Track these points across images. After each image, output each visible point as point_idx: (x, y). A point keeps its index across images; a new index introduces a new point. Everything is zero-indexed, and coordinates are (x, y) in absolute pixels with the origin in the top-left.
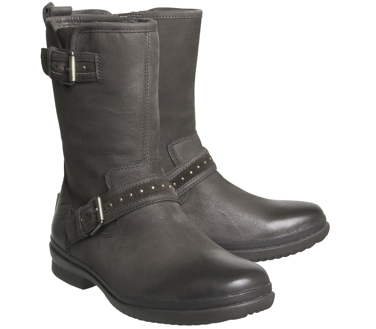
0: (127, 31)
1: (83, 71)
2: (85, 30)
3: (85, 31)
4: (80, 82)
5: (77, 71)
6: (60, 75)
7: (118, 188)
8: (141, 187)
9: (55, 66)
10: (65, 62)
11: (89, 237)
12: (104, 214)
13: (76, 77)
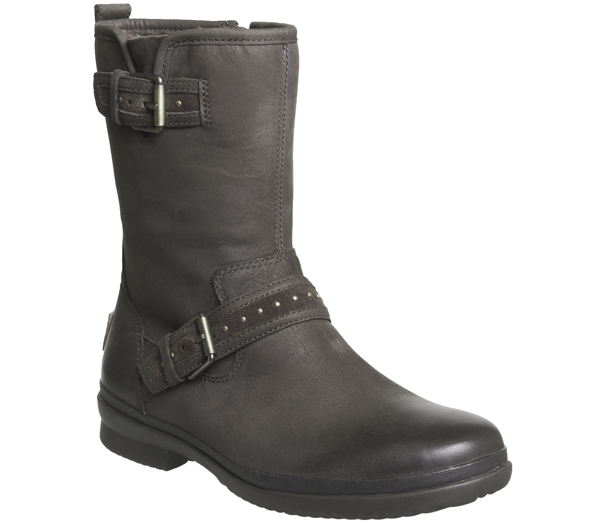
0: (254, 43)
1: (177, 109)
2: (180, 42)
3: (182, 44)
4: (170, 127)
5: (166, 110)
6: (137, 116)
7: (237, 300)
8: (275, 297)
9: (127, 102)
10: (145, 94)
11: (187, 381)
12: (214, 343)
13: (166, 119)
